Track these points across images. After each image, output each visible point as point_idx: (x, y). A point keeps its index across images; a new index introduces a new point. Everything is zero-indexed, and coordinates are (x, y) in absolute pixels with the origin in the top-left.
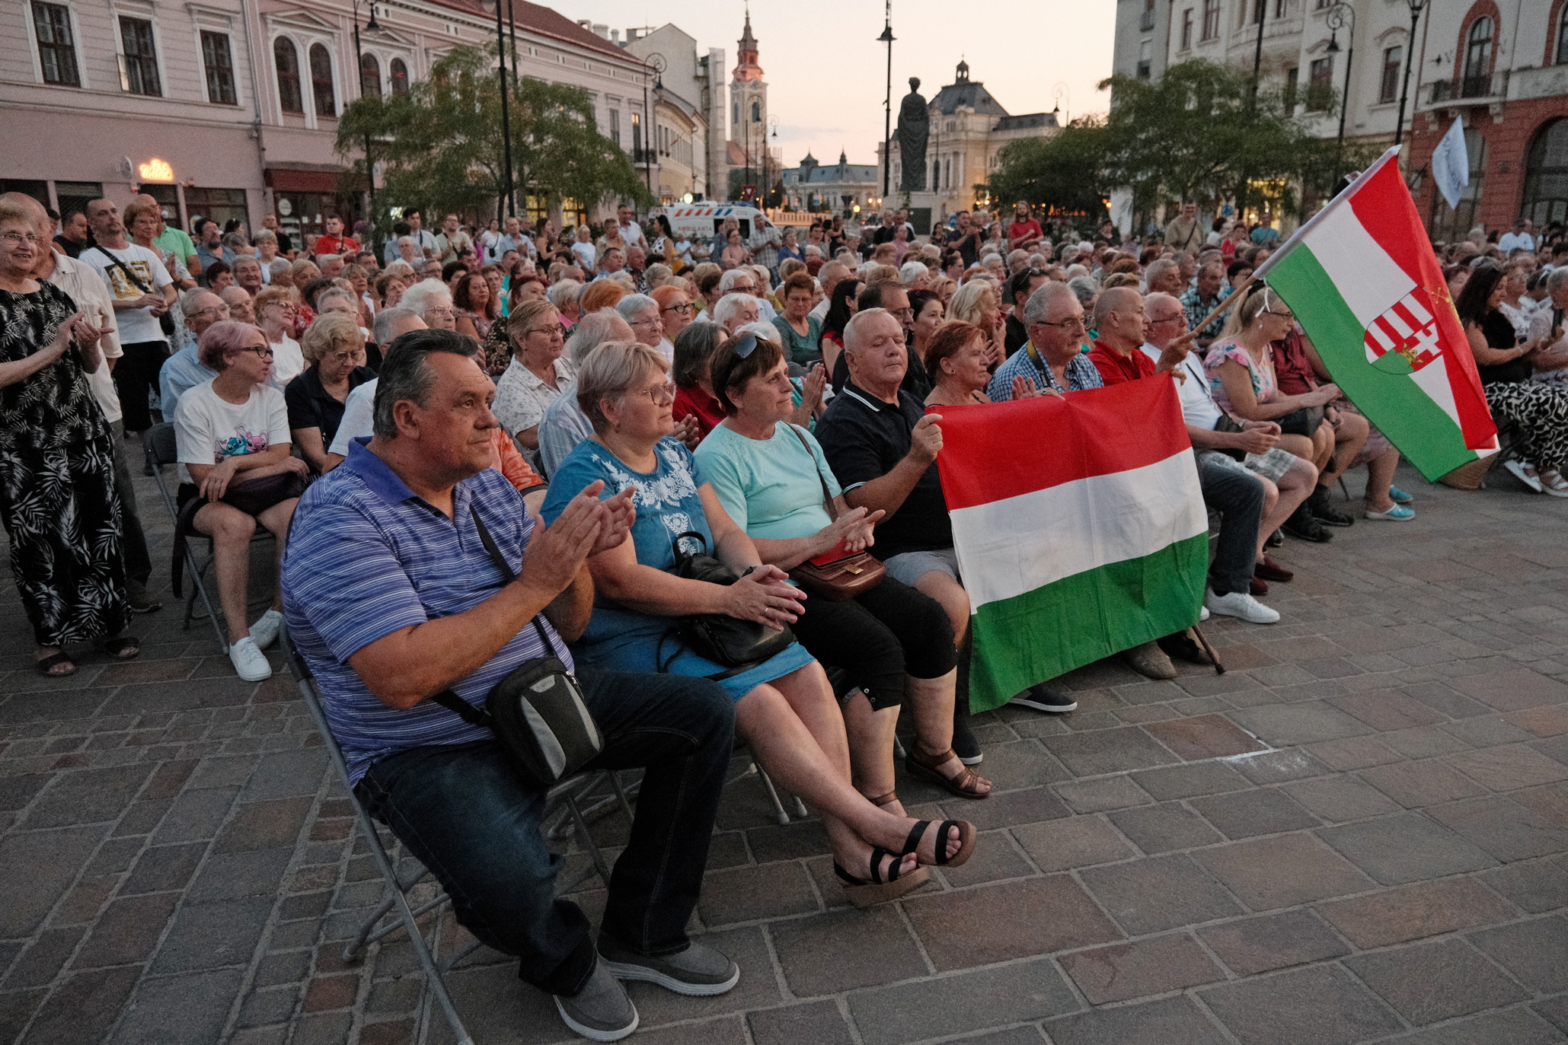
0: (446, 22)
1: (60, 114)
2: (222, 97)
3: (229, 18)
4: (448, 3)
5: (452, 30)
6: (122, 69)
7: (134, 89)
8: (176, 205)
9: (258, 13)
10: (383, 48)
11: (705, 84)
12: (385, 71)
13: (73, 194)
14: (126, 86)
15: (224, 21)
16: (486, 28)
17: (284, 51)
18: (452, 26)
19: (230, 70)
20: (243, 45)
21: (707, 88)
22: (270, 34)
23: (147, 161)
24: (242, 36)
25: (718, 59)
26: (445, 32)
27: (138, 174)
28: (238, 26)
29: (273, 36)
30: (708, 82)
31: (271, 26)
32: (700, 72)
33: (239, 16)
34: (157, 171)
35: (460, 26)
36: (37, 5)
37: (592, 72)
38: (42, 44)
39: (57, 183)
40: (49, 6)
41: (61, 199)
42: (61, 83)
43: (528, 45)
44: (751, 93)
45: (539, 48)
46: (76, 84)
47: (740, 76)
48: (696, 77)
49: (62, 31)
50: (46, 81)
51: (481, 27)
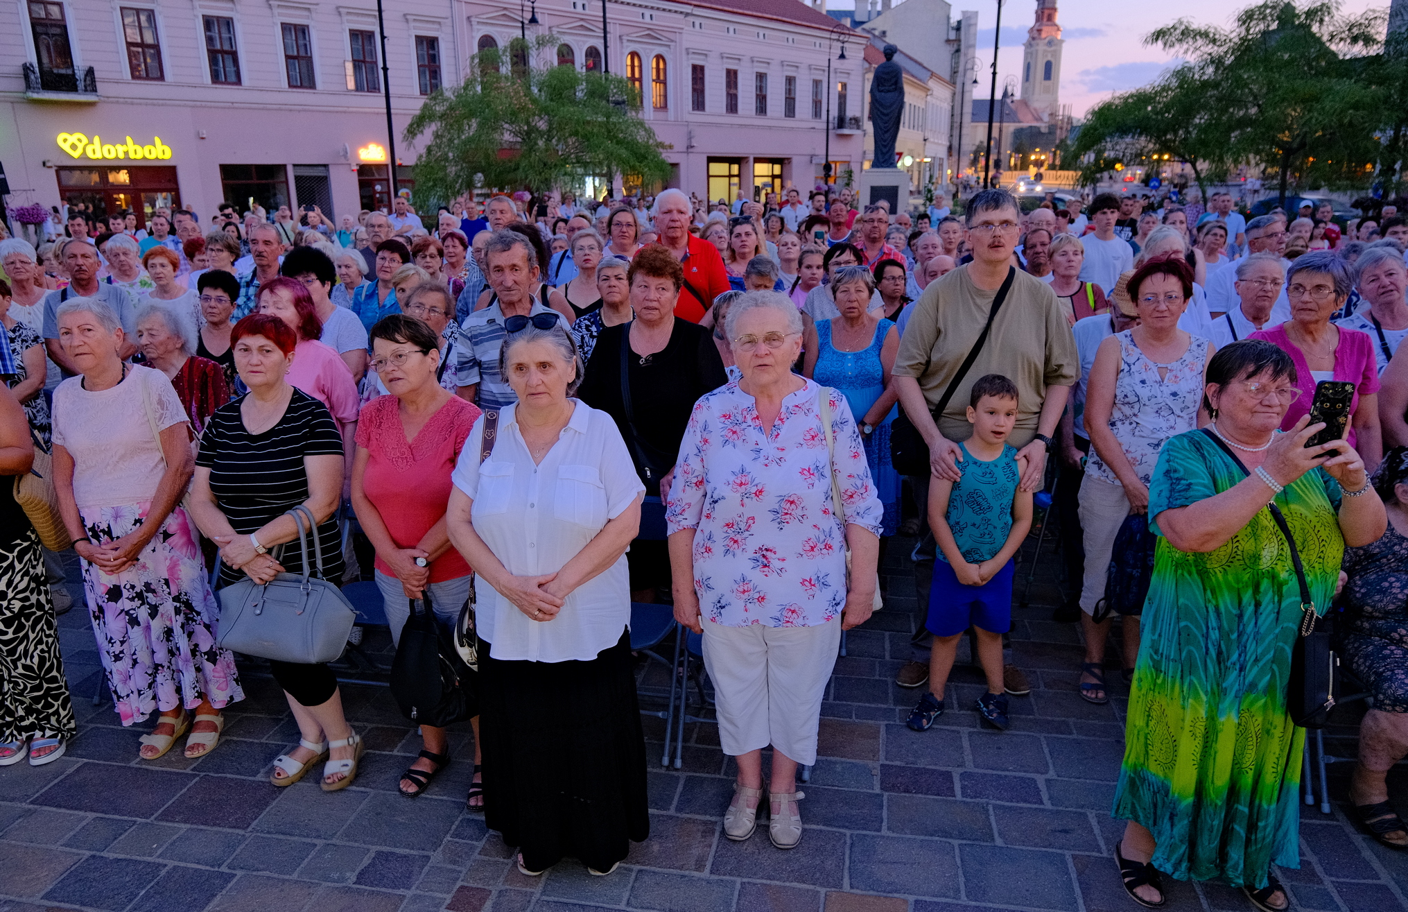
0: (641, 10)
1: (299, 111)
2: (431, 91)
3: (439, 23)
5: (647, 17)
6: (350, 71)
7: (359, 88)
8: (388, 180)
9: (465, 18)
10: (578, 38)
11: (955, 47)
12: (580, 59)
13: (306, 174)
14: (351, 85)
15: (436, 26)
16: (681, 13)
17: (487, 46)
18: (648, 13)
19: (439, 67)
20: (451, 46)
21: (958, 51)
22: (474, 34)
23: (365, 145)
24: (449, 38)
25: (972, 22)
26: (641, 20)
27: (357, 156)
28: (447, 29)
29: (478, 36)
30: (959, 45)
31: (476, 27)
32: (952, 35)
33: (449, 22)
34: (374, 153)
35: (654, 13)
36: (285, 27)
37: (795, 45)
38: (288, 57)
39: (294, 165)
40: (295, 26)
41: (297, 178)
42: (301, 86)
43: (727, 25)
44: (1045, 51)
45: (738, 27)
46: (312, 86)
47: (1036, 35)
48: (948, 41)
49: (305, 45)
50: (290, 86)
51: (676, 12)
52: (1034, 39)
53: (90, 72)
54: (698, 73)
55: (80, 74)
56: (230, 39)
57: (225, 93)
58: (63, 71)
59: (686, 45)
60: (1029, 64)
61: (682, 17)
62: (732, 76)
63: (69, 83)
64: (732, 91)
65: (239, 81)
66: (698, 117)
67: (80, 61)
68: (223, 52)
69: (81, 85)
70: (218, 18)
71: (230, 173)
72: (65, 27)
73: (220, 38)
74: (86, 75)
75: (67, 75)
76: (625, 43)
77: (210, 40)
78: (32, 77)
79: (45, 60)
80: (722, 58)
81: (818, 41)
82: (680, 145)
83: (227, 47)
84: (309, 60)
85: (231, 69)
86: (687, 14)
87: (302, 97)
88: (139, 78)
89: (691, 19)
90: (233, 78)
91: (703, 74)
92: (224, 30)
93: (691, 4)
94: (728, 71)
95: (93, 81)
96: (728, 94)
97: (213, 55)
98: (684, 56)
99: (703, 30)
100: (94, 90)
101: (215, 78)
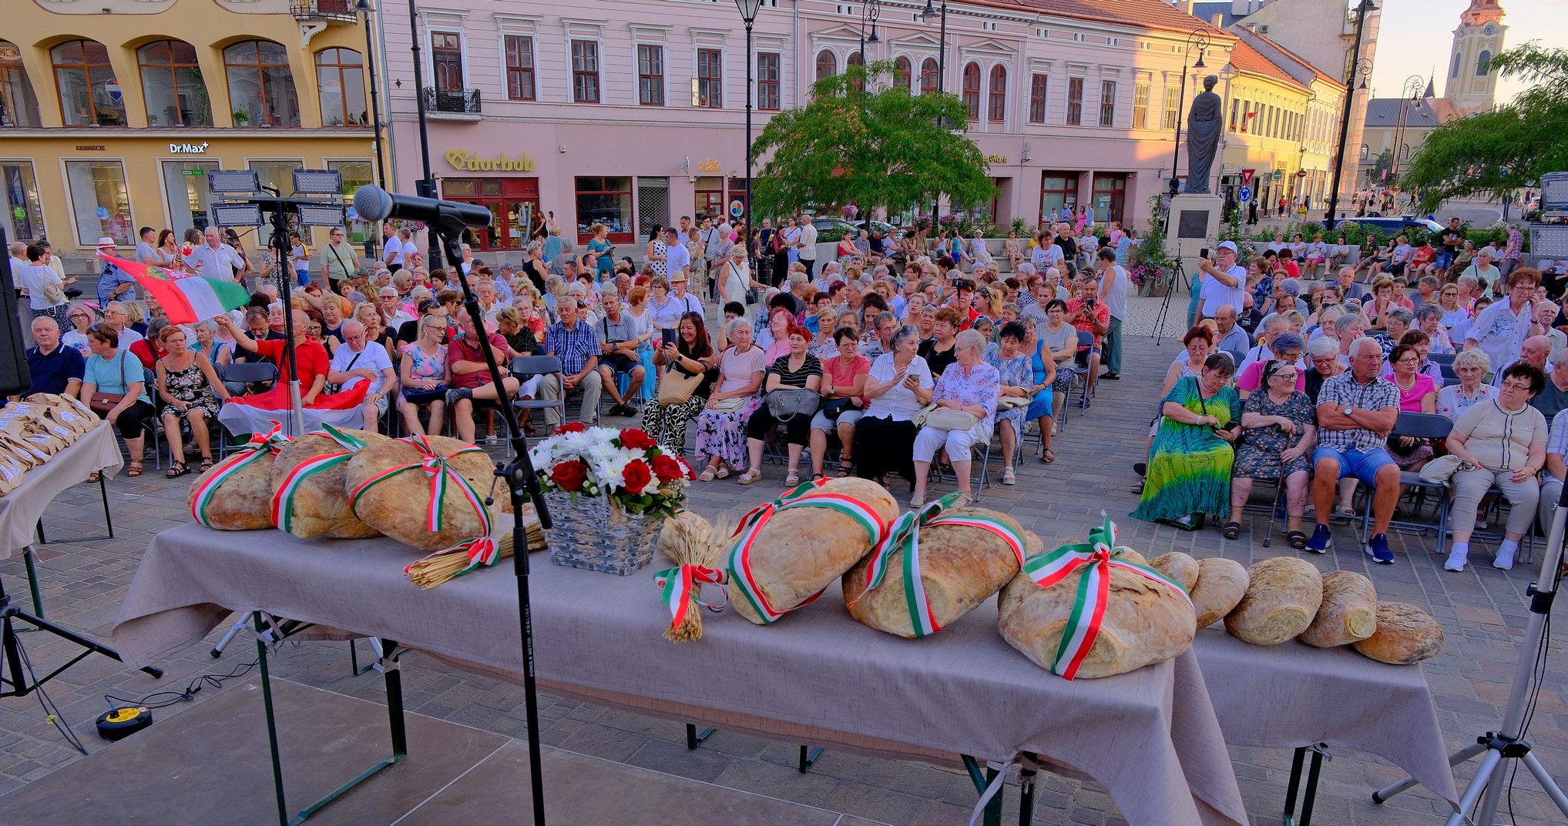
0: (983, 20)
1: (648, 126)
2: (769, 106)
3: (782, 40)
4: (988, 2)
5: (989, 26)
6: (696, 88)
7: (702, 102)
8: (722, 192)
9: (806, 34)
10: (917, 50)
12: (917, 70)
13: (649, 186)
14: (696, 102)
15: (779, 44)
16: (1026, 21)
17: (826, 60)
18: (990, 22)
19: (778, 82)
20: (792, 61)
22: (814, 49)
24: (790, 54)
26: (983, 30)
27: (696, 167)
28: (788, 46)
29: (817, 51)
31: (816, 42)
32: (1349, 29)
33: (791, 38)
35: (996, 22)
36: (642, 48)
37: (1150, 50)
38: (641, 76)
39: (639, 177)
40: (650, 47)
41: (641, 190)
42: (651, 104)
43: (1075, 32)
44: (1481, 40)
45: (1086, 33)
46: (662, 103)
47: (1472, 20)
48: (1343, 36)
49: (658, 65)
50: (641, 103)
51: (1020, 20)
52: (1467, 25)
53: (476, 94)
54: (1040, 83)
55: (468, 97)
56: (594, 60)
57: (586, 111)
58: (455, 95)
59: (1029, 54)
60: (1459, 55)
61: (1026, 25)
62: (1076, 86)
63: (458, 105)
64: (1076, 101)
65: (597, 100)
66: (1037, 129)
67: (469, 85)
68: (585, 73)
69: (468, 106)
70: (584, 42)
71: (582, 183)
72: (460, 55)
73: (585, 61)
74: (473, 97)
75: (458, 98)
76: (964, 55)
77: (576, 62)
78: (431, 100)
79: (441, 85)
80: (1067, 66)
81: (1177, 45)
82: (1014, 158)
83: (590, 69)
84: (660, 78)
85: (591, 89)
86: (1032, 22)
87: (652, 113)
88: (515, 99)
89: (1036, 27)
90: (592, 96)
91: (1045, 84)
92: (589, 54)
93: (1037, 12)
94: (1073, 81)
95: (478, 102)
96: (1070, 104)
97: (578, 75)
98: (1026, 66)
99: (1048, 38)
100: (479, 110)
101: (578, 98)
